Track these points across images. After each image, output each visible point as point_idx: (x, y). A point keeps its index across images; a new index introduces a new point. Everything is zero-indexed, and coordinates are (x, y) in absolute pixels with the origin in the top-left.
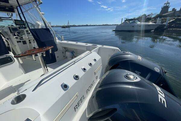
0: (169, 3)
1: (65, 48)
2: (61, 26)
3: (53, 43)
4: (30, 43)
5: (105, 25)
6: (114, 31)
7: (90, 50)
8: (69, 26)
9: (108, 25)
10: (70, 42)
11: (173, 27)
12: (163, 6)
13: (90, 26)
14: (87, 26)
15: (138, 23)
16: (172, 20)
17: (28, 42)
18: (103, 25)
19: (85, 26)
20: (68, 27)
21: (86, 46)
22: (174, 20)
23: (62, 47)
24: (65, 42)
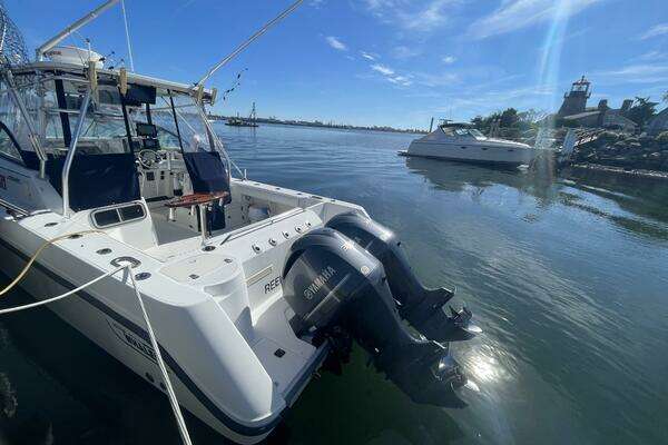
0: (588, 84)
1: (247, 197)
2: (224, 118)
3: (223, 185)
4: (162, 178)
5: (383, 130)
6: (403, 154)
7: (304, 207)
8: (253, 120)
9: (393, 131)
10: (262, 186)
11: (591, 160)
12: (569, 91)
13: (329, 126)
14: (318, 125)
15: (478, 138)
16: (589, 140)
17: (157, 176)
18: (376, 129)
19: (309, 125)
20: (252, 123)
21: (296, 198)
22: (595, 138)
23: (243, 195)
24: (251, 184)
